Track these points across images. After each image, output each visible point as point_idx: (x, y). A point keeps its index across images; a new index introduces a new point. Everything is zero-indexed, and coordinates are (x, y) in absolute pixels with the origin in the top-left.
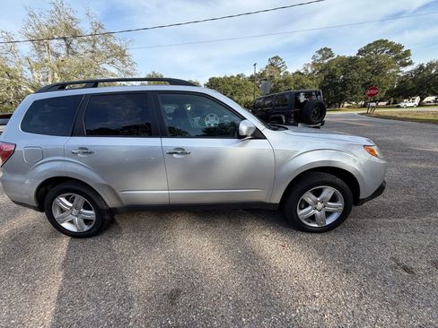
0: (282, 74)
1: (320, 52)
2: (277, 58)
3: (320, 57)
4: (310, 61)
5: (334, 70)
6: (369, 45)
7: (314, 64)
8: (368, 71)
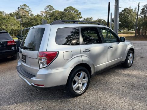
0: (30, 15)
1: (48, 6)
2: (25, 5)
3: (48, 9)
4: (44, 11)
5: (57, 16)
6: (67, 8)
7: (46, 12)
8: (70, 18)
